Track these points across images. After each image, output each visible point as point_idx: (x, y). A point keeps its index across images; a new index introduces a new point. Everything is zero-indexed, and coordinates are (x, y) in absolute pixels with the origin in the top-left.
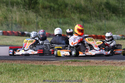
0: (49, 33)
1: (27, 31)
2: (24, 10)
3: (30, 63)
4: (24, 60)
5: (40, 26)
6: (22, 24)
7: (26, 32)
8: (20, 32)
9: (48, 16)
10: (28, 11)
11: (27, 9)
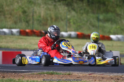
0: (83, 32)
2: (52, 3)
5: (72, 23)
8: (43, 32)
9: (84, 10)
10: (58, 4)
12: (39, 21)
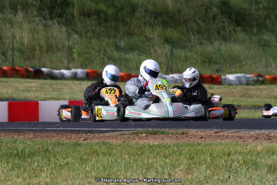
0: (95, 69)
1: (47, 68)
2: (40, 20)
3: (53, 137)
4: (42, 131)
5: (75, 55)
6: (35, 50)
7: (44, 70)
8: (31, 69)
9: (93, 32)
10: (50, 22)
11: (48, 17)
12: (22, 52)
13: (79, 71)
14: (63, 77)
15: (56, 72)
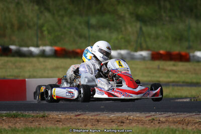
0: (64, 47)
5: (46, 33)
6: (6, 28)
7: (13, 47)
13: (48, 49)
14: (31, 55)
15: (25, 49)
